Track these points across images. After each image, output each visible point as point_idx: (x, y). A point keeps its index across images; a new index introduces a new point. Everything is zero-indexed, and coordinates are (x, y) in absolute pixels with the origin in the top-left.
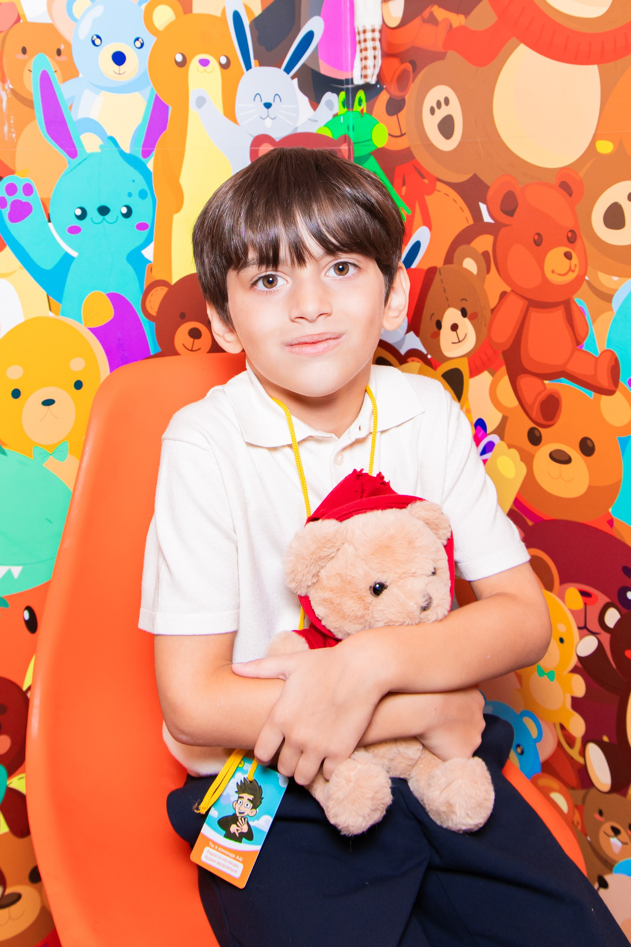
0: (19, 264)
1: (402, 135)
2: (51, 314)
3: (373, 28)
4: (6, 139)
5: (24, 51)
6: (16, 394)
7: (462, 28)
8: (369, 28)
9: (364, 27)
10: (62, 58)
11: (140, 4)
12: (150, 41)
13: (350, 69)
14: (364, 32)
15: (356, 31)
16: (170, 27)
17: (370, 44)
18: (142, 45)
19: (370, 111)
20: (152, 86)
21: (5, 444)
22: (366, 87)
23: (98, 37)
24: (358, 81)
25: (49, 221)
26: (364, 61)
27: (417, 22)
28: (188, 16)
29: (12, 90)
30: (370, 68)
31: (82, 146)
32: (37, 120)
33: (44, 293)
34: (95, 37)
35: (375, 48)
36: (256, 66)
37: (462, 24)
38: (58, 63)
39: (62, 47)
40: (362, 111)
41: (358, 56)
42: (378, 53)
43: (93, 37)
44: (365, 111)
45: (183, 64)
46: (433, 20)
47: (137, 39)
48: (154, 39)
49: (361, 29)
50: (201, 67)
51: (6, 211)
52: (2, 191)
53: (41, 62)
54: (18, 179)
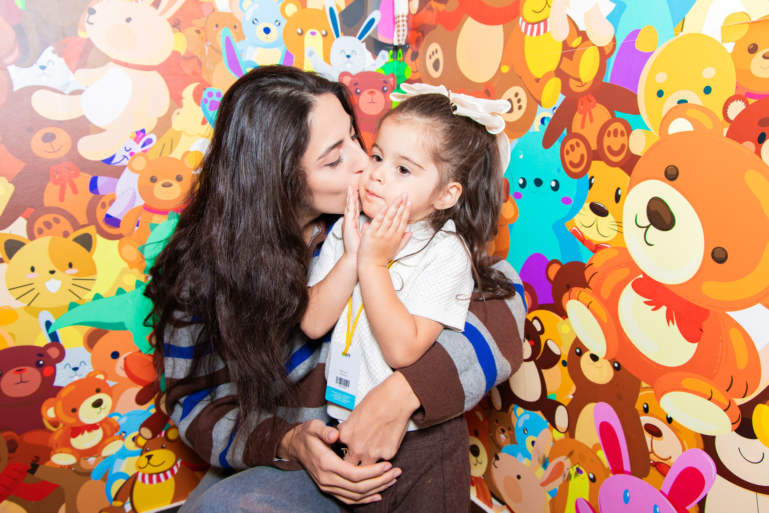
1: (417, 71)
3: (403, 15)
4: (208, 70)
5: (217, 26)
7: (443, 11)
10: (237, 30)
11: (278, 3)
12: (284, 22)
16: (295, 15)
18: (279, 24)
19: (405, 60)
20: (284, 45)
22: (401, 47)
23: (256, 20)
24: (396, 44)
26: (398, 32)
27: (424, 10)
28: (304, 9)
29: (211, 46)
30: (401, 36)
32: (223, 61)
34: (254, 20)
36: (342, 35)
38: (235, 32)
39: (237, 25)
40: (400, 60)
41: (396, 30)
44: (402, 60)
45: (302, 34)
47: (277, 21)
48: (286, 21)
49: (397, 16)
50: (311, 36)
51: (208, 105)
52: (205, 95)
53: (226, 32)
54: (214, 89)
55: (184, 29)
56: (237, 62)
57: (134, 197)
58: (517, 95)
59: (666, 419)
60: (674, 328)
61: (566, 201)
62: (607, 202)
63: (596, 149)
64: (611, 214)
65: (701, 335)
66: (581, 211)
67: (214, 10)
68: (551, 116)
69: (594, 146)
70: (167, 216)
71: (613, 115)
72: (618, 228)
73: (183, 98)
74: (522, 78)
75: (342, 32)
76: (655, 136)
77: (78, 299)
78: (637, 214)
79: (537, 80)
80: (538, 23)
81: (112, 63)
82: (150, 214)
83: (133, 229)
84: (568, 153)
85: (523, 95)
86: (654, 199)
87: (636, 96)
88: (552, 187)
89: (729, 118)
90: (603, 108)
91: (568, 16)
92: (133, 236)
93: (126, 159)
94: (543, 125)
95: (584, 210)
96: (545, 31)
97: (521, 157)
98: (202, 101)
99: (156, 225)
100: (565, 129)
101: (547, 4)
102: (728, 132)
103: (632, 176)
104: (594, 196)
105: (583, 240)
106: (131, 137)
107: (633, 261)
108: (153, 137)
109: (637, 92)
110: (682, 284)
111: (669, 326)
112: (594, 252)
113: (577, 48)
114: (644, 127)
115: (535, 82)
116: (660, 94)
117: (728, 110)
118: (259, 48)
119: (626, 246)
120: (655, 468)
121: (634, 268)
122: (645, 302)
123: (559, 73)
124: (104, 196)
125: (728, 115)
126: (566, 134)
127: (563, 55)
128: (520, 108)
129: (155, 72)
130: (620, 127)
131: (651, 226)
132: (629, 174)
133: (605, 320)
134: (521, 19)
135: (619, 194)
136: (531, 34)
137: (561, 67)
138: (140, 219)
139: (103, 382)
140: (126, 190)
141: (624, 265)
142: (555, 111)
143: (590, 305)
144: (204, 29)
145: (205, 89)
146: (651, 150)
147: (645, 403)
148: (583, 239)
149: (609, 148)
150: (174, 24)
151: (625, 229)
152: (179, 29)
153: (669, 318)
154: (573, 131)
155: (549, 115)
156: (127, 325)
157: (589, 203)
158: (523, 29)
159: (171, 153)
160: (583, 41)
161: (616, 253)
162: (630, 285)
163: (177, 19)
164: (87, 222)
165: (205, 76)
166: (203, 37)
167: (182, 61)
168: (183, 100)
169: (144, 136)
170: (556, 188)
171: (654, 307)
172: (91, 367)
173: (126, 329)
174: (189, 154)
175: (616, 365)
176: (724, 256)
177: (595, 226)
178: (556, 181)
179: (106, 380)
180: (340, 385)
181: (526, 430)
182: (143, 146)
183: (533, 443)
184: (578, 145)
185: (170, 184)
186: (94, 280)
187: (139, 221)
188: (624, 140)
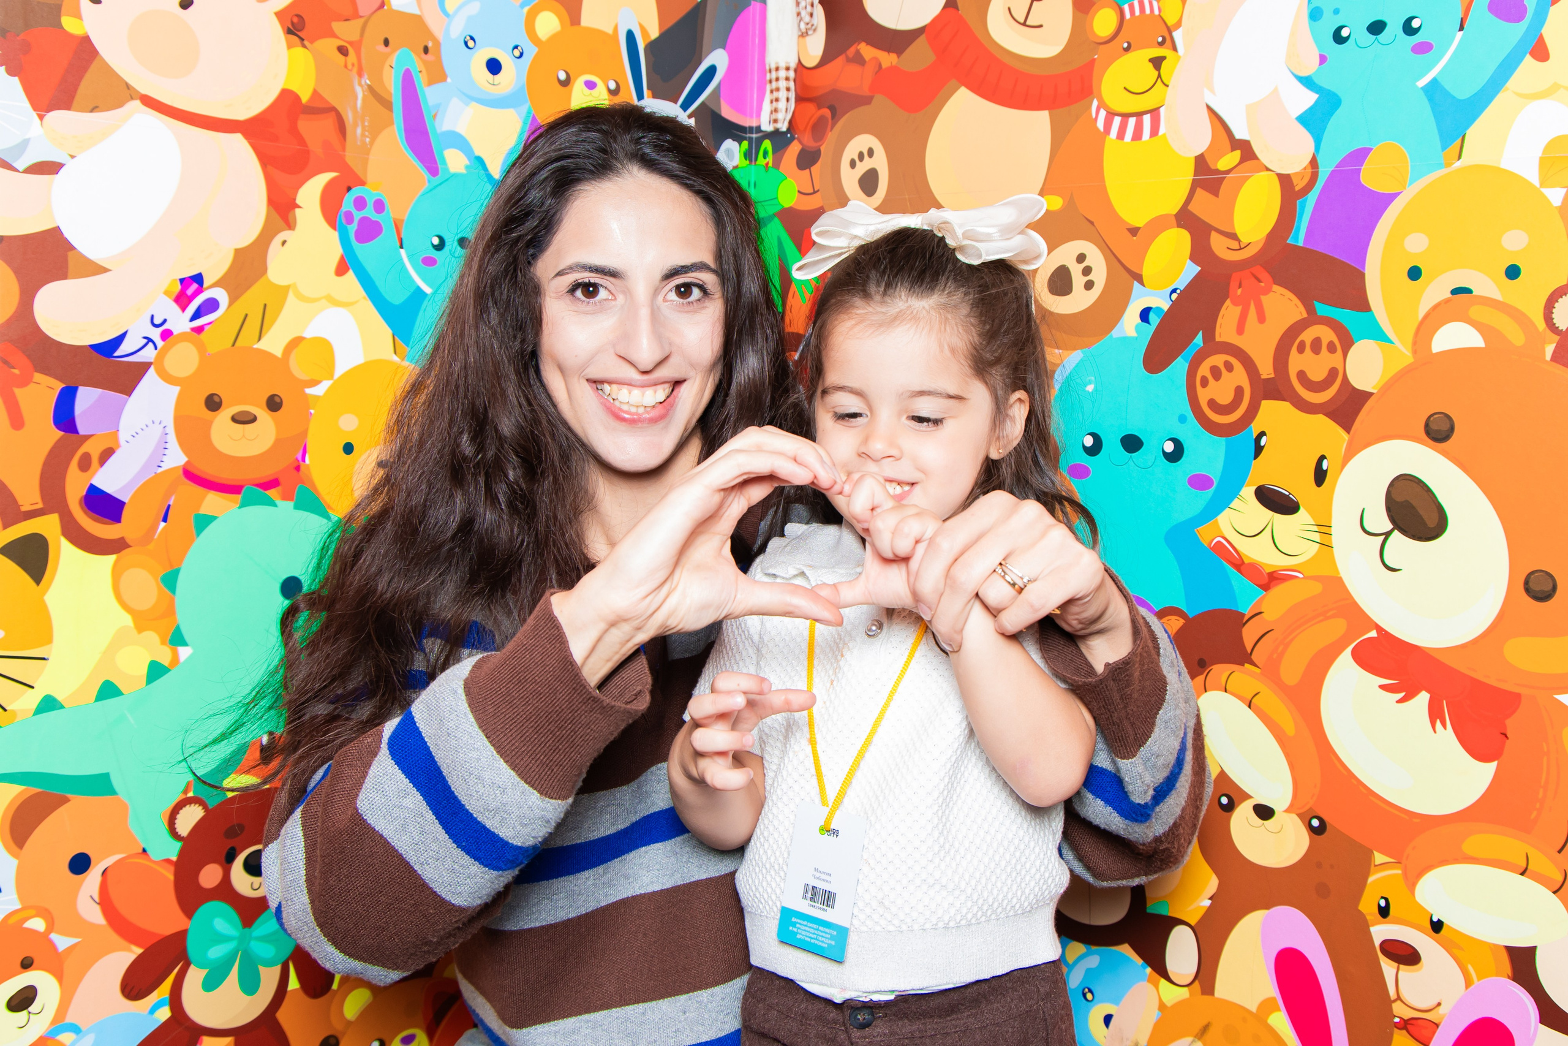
0: (363, 293)
1: (814, 192)
2: (396, 358)
3: (787, 65)
4: (359, 143)
5: (386, 43)
6: (348, 449)
7: (893, 69)
8: (782, 65)
9: (777, 63)
10: (430, 57)
12: (531, 52)
13: (754, 115)
14: (777, 69)
15: (768, 68)
16: (554, 38)
17: (782, 84)
18: (521, 55)
19: (777, 165)
21: (329, 507)
22: (775, 135)
23: (472, 38)
24: (766, 127)
25: (402, 247)
26: (774, 103)
27: (840, 61)
28: (575, 28)
29: (369, 86)
30: (781, 111)
31: (445, 164)
32: (395, 126)
34: (468, 38)
35: (788, 89)
36: (649, 97)
37: (894, 64)
38: (424, 62)
39: (430, 45)
40: (767, 164)
41: (768, 97)
42: (792, 95)
43: (465, 38)
44: (771, 164)
45: (567, 83)
46: (859, 60)
47: (516, 47)
48: (536, 50)
49: (772, 67)
50: (586, 90)
51: (352, 228)
52: (348, 204)
53: (403, 59)
54: (370, 193)
55: (312, 42)
56: (425, 133)
57: (163, 446)
58: (1081, 258)
59: (1428, 926)
60: (1446, 736)
61: (1200, 482)
62: (1297, 485)
63: (1272, 376)
64: (1304, 507)
65: (1504, 744)
66: (1235, 503)
67: (382, 5)
69: (1266, 370)
70: (239, 497)
71: (1311, 310)
72: (1320, 536)
73: (299, 207)
74: (1095, 224)
75: (649, 88)
76: (1405, 355)
78: (1363, 509)
79: (1134, 231)
80: (1139, 115)
81: (137, 104)
82: (199, 490)
83: (155, 527)
84: (1205, 382)
85: (1096, 259)
86: (1401, 478)
87: (1362, 276)
88: (1165, 454)
89: (1557, 325)
90: (1289, 294)
91: (1208, 107)
92: (151, 547)
93: (151, 344)
94: (1143, 324)
95: (1242, 500)
96: (1154, 132)
97: (1090, 388)
98: (341, 218)
99: (209, 519)
100: (1200, 335)
101: (1159, 79)
102: (1554, 352)
103: (1352, 432)
104: (1265, 472)
105: (1240, 564)
106: (166, 293)
107: (1355, 604)
108: (221, 295)
109: (1364, 268)
110: (1462, 647)
111: (1434, 732)
112: (1266, 587)
113: (1228, 172)
114: (1379, 335)
115: (1129, 234)
116: (1414, 273)
117: (1554, 311)
118: (473, 105)
119: (1339, 573)
120: (1404, 1032)
121: (1356, 617)
122: (1382, 687)
123: (1185, 219)
124: (88, 437)
125: (1555, 321)
127: (1195, 185)
128: (1089, 285)
129: (239, 137)
130: (1327, 334)
131: (1396, 532)
132: (1348, 429)
133: (1290, 729)
134: (1095, 103)
135: (1325, 468)
136: (1121, 135)
137: (1190, 208)
138: (171, 503)
139: (44, 937)
140: (144, 427)
141: (1334, 611)
143: (1253, 701)
144: (357, 45)
145: (349, 189)
146: (1394, 382)
147: (1382, 897)
148: (1239, 562)
149: (1302, 375)
150: (290, 26)
151: (1335, 540)
152: (302, 39)
153: (1435, 715)
155: (1162, 302)
156: (117, 782)
157: (1256, 487)
158: (1100, 125)
159: (260, 339)
160: (1242, 161)
161: (1317, 588)
162: (1347, 653)
163: (298, 16)
164: (40, 506)
165: (351, 157)
166: (353, 65)
167: (302, 116)
168: (297, 210)
169: (199, 291)
170: (1175, 456)
171: (1401, 695)
172: (15, 896)
173: (113, 792)
174: (302, 345)
175: (1315, 823)
176: (1550, 587)
177: (1267, 533)
178: (1176, 442)
179: (50, 933)
180: (812, 903)
181: (1090, 991)
182: (194, 317)
183: (1108, 1019)
184: (1229, 367)
185: (252, 417)
186: (44, 659)
187: (169, 506)
188: (1335, 360)
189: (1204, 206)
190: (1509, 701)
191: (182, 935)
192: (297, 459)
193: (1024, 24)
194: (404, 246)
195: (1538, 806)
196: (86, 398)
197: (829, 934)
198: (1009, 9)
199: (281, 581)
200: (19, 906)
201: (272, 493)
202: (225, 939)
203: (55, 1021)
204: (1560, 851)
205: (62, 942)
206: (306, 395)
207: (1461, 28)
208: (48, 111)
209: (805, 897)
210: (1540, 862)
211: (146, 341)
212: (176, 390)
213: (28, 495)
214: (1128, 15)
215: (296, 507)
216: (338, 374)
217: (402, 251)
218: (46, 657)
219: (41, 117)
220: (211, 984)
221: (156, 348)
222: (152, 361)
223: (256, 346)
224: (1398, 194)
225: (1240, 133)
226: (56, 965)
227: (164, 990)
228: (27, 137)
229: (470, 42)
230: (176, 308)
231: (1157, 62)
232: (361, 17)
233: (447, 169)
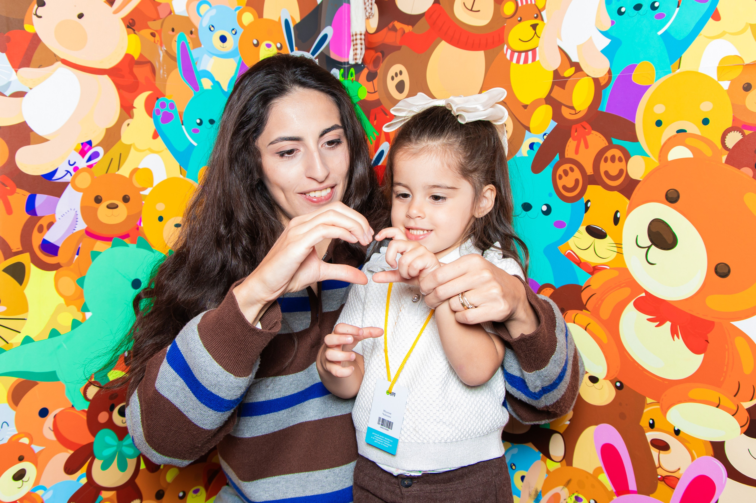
0: (166, 147)
1: (375, 92)
2: (181, 176)
3: (361, 33)
4: (162, 77)
5: (173, 30)
6: (161, 219)
7: (410, 33)
8: (358, 33)
9: (356, 32)
10: (193, 36)
12: (240, 31)
13: (346, 56)
14: (356, 35)
15: (351, 35)
16: (251, 24)
17: (358, 42)
18: (236, 33)
19: (357, 79)
20: (240, 55)
21: (153, 246)
22: (356, 66)
23: (213, 26)
24: (352, 62)
25: (183, 125)
26: (355, 51)
27: (385, 30)
28: (261, 19)
29: (166, 51)
30: (358, 55)
31: (202, 85)
32: (178, 69)
33: (178, 164)
34: (211, 26)
35: (361, 44)
36: (296, 50)
38: (191, 38)
39: (193, 30)
40: (353, 79)
41: (352, 48)
42: (363, 46)
43: (210, 26)
44: (354, 79)
45: (257, 45)
47: (233, 30)
48: (243, 30)
49: (354, 33)
50: (267, 48)
51: (160, 116)
52: (157, 106)
53: (181, 37)
54: (168, 99)
55: (139, 31)
56: (192, 71)
57: (76, 220)
59: (673, 432)
60: (679, 342)
61: (559, 224)
62: (605, 225)
63: (592, 173)
64: (609, 236)
65: (707, 345)
66: (576, 234)
67: (171, 13)
68: (541, 142)
69: (590, 171)
70: (111, 243)
71: (610, 142)
72: (617, 249)
73: (135, 108)
75: (296, 46)
76: (655, 162)
77: (5, 343)
78: (637, 236)
79: (525, 107)
80: (526, 51)
81: (59, 63)
82: (92, 240)
83: (73, 258)
84: (560, 177)
86: (655, 220)
87: (634, 125)
88: (542, 211)
89: (727, 146)
90: (599, 135)
91: (559, 48)
92: (72, 267)
93: (69, 174)
94: (532, 150)
95: (580, 233)
96: (534, 59)
98: (154, 113)
99: (98, 253)
100: (558, 155)
101: (535, 35)
102: (726, 159)
103: (631, 199)
104: (590, 219)
105: (579, 263)
106: (75, 150)
107: (634, 281)
108: (100, 150)
109: (634, 121)
110: (686, 300)
111: (674, 340)
112: (592, 274)
113: (569, 77)
114: (643, 153)
115: (523, 108)
116: (659, 123)
117: (726, 139)
118: (215, 57)
119: (626, 266)
120: (663, 482)
121: (635, 287)
122: (648, 320)
123: (549, 100)
124: (41, 217)
125: (726, 144)
126: (558, 159)
127: (554, 84)
129: (106, 77)
130: (618, 153)
131: (653, 246)
132: (629, 197)
133: (605, 340)
134: (505, 46)
135: (618, 216)
136: (518, 62)
137: (552, 95)
138: (80, 246)
139: (28, 446)
140: (67, 212)
141: (625, 284)
142: (545, 137)
143: (587, 327)
144: (160, 32)
145: (158, 99)
146: (650, 176)
147: (651, 419)
148: (579, 262)
149: (606, 173)
150: (129, 25)
151: (624, 250)
152: (134, 30)
153: (674, 332)
154: (566, 157)
155: (540, 141)
156: (59, 375)
157: (585, 227)
158: (508, 57)
159: (118, 170)
161: (616, 273)
162: (631, 303)
163: (132, 19)
164: (21, 249)
165: (158, 84)
166: (158, 41)
167: (135, 66)
168: (134, 110)
169: (91, 148)
170: (547, 212)
171: (658, 323)
172: (15, 428)
173: (58, 380)
174: (138, 171)
175: (618, 384)
176: (727, 271)
177: (592, 248)
178: (548, 206)
179: (31, 445)
180: (382, 426)
181: (514, 465)
182: (88, 160)
183: (523, 478)
184: (572, 170)
185: (116, 206)
186: (24, 319)
187: (79, 248)
188: (622, 165)
189: (558, 94)
190: (709, 325)
191: (91, 445)
192: (137, 224)
193: (471, 10)
194: (184, 124)
195: (724, 374)
196: (40, 199)
197: (389, 441)
198: (464, 3)
199: (132, 281)
200: (17, 433)
201: (126, 240)
202: (111, 446)
203: (34, 485)
204: (735, 396)
205: (37, 448)
206: (140, 194)
207: (678, 6)
208: (19, 68)
209: (379, 423)
210: (726, 401)
211: (66, 172)
212: (81, 194)
213: (15, 244)
214: (520, 5)
215: (138, 247)
216: (155, 184)
217: (183, 127)
218: (25, 318)
219: (16, 71)
220: (105, 467)
221: (71, 175)
222: (70, 181)
223: (117, 173)
224: (650, 86)
225: (574, 59)
226: (34, 459)
227: (83, 470)
228: (10, 80)
229: (211, 28)
230: (80, 157)
231: (534, 26)
232: (161, 19)
233: (203, 88)
